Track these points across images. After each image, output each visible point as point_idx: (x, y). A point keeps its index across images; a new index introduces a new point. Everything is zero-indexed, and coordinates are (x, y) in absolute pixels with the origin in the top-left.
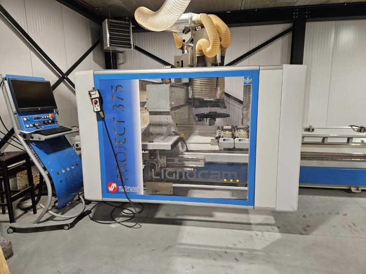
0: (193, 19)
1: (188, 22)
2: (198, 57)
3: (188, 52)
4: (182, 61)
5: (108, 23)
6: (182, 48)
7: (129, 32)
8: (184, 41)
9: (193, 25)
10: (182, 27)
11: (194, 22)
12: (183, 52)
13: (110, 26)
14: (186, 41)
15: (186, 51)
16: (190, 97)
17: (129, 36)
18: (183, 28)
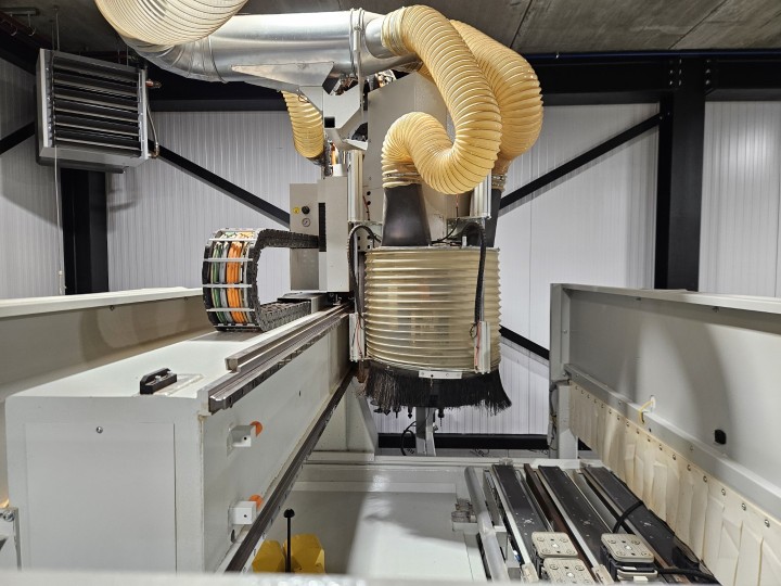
0: (369, 31)
1: (349, 47)
2: (389, 191)
3: (346, 169)
4: (322, 207)
5: (48, 63)
6: (323, 160)
7: (134, 102)
8: (330, 123)
9: (368, 58)
10: (322, 65)
11: (372, 46)
12: (327, 172)
13: (55, 72)
14: (339, 125)
15: (337, 169)
16: (355, 356)
17: (135, 115)
18: (326, 71)
